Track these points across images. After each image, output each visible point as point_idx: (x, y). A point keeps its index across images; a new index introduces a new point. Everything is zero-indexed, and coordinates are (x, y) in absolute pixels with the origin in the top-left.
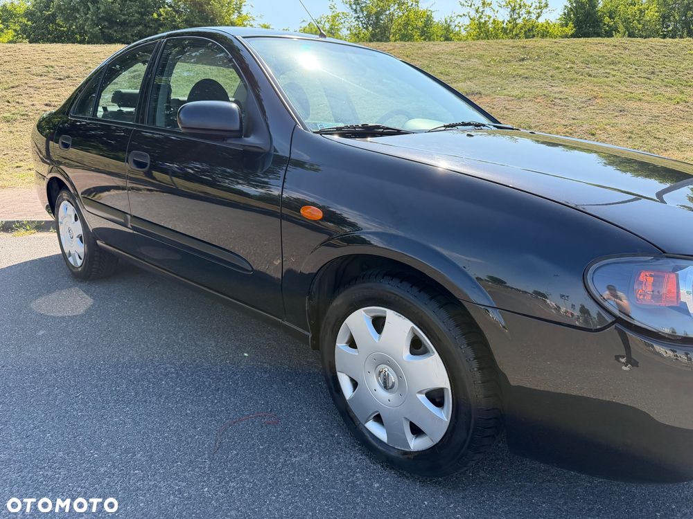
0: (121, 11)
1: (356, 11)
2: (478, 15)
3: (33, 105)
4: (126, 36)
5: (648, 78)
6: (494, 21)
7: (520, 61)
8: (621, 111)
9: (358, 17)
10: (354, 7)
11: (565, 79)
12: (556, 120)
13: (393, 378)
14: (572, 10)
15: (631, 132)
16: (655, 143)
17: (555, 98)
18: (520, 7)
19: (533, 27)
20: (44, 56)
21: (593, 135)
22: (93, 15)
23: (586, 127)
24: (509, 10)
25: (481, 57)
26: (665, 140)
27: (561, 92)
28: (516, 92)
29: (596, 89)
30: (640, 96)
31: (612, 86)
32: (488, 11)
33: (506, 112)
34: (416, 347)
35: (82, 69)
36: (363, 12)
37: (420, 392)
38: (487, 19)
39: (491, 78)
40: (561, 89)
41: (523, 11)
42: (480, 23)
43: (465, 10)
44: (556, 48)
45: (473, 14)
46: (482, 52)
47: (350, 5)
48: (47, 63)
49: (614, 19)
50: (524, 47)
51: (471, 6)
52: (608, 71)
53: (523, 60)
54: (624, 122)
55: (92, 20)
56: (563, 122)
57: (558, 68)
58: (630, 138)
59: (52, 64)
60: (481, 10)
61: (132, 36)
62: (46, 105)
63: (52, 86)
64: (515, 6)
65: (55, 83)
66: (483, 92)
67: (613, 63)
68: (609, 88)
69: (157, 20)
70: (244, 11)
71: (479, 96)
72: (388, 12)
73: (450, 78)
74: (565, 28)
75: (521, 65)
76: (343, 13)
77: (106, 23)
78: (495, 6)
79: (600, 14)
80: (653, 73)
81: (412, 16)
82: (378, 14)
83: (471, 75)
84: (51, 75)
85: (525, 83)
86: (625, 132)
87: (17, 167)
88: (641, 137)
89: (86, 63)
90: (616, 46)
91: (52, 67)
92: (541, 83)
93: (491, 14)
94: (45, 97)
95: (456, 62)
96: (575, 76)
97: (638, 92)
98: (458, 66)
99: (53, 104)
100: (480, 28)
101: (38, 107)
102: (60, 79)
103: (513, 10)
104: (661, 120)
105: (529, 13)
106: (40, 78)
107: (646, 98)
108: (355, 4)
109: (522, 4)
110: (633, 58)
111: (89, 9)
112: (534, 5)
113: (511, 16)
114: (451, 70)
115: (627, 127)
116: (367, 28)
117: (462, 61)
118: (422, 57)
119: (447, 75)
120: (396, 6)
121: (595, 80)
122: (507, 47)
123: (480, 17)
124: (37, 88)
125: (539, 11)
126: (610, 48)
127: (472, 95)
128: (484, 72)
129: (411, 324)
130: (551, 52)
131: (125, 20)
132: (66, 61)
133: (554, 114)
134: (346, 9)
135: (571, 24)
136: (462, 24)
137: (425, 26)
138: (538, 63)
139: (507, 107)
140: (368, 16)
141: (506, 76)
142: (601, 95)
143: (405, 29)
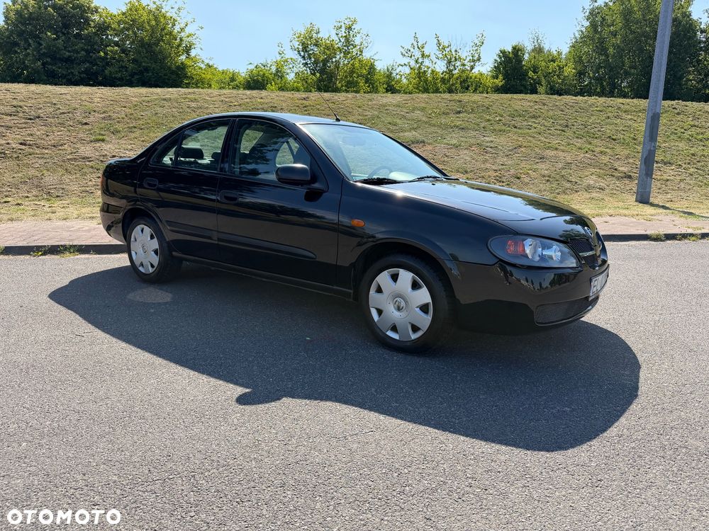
0: (65, 47)
1: (304, 57)
2: (418, 66)
3: (8, 144)
4: (72, 73)
5: (563, 131)
6: (433, 71)
7: (457, 113)
8: (541, 158)
9: (306, 64)
10: (302, 54)
11: (495, 130)
12: (488, 165)
13: (403, 304)
14: (501, 64)
15: (549, 176)
16: (568, 185)
17: (487, 147)
18: (456, 60)
19: (467, 78)
20: (9, 96)
21: (518, 178)
22: (34, 50)
23: (512, 171)
24: (446, 62)
25: (423, 109)
26: (576, 183)
27: (492, 142)
28: (454, 142)
29: (521, 139)
30: (557, 146)
31: (534, 137)
32: (427, 63)
33: (446, 159)
34: (415, 286)
35: (51, 110)
36: (310, 58)
37: (417, 307)
38: (426, 69)
39: (433, 129)
40: (492, 139)
41: (458, 63)
42: (419, 73)
43: (406, 60)
44: (487, 103)
45: (413, 63)
46: (423, 105)
47: (299, 52)
48: (15, 103)
49: (537, 73)
50: (460, 101)
51: (411, 57)
52: (530, 124)
53: (459, 112)
54: (543, 168)
55: (33, 55)
56: (494, 167)
57: (489, 120)
58: (548, 181)
59: (21, 104)
60: (420, 60)
61: (79, 72)
62: (21, 144)
63: (24, 126)
64: (451, 59)
65: (27, 123)
66: (426, 140)
67: (534, 117)
68: (531, 139)
69: (103, 59)
70: (193, 53)
71: (423, 144)
72: (334, 60)
73: (397, 128)
74: (495, 80)
75: (457, 117)
76: (291, 59)
77: (49, 60)
78: (433, 57)
79: (525, 68)
80: (567, 126)
81: (357, 65)
82: (325, 62)
83: (415, 126)
84: (21, 115)
85: (462, 133)
86: (544, 176)
87: (5, 202)
88: (557, 180)
89: (55, 104)
90: (536, 102)
91: (21, 107)
92: (475, 133)
93: (430, 65)
94: (19, 136)
95: (402, 113)
96: (504, 128)
97: (555, 142)
98: (404, 117)
99: (28, 142)
100: (420, 77)
101: (14, 146)
102: (31, 119)
103: (449, 62)
104: (573, 166)
105: (464, 65)
106: (9, 118)
107: (562, 148)
108: (303, 51)
109: (457, 57)
110: (551, 113)
111: (29, 45)
112: (468, 59)
113: (447, 68)
114: (398, 121)
115: (546, 172)
116: (314, 74)
117: (407, 113)
118: (372, 108)
119: (395, 125)
120: (342, 55)
121: (520, 131)
122: (445, 101)
123: (420, 68)
124: (9, 128)
125: (472, 64)
126: (532, 104)
127: (417, 143)
128: (426, 123)
129: (413, 274)
130: (483, 106)
131: (70, 57)
132: (33, 101)
133: (485, 161)
134: (294, 55)
135: (501, 77)
136: (403, 72)
137: (369, 74)
138: (472, 116)
139: (448, 154)
140: (316, 62)
141: (446, 127)
142: (525, 144)
143: (351, 77)
